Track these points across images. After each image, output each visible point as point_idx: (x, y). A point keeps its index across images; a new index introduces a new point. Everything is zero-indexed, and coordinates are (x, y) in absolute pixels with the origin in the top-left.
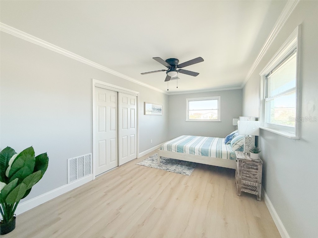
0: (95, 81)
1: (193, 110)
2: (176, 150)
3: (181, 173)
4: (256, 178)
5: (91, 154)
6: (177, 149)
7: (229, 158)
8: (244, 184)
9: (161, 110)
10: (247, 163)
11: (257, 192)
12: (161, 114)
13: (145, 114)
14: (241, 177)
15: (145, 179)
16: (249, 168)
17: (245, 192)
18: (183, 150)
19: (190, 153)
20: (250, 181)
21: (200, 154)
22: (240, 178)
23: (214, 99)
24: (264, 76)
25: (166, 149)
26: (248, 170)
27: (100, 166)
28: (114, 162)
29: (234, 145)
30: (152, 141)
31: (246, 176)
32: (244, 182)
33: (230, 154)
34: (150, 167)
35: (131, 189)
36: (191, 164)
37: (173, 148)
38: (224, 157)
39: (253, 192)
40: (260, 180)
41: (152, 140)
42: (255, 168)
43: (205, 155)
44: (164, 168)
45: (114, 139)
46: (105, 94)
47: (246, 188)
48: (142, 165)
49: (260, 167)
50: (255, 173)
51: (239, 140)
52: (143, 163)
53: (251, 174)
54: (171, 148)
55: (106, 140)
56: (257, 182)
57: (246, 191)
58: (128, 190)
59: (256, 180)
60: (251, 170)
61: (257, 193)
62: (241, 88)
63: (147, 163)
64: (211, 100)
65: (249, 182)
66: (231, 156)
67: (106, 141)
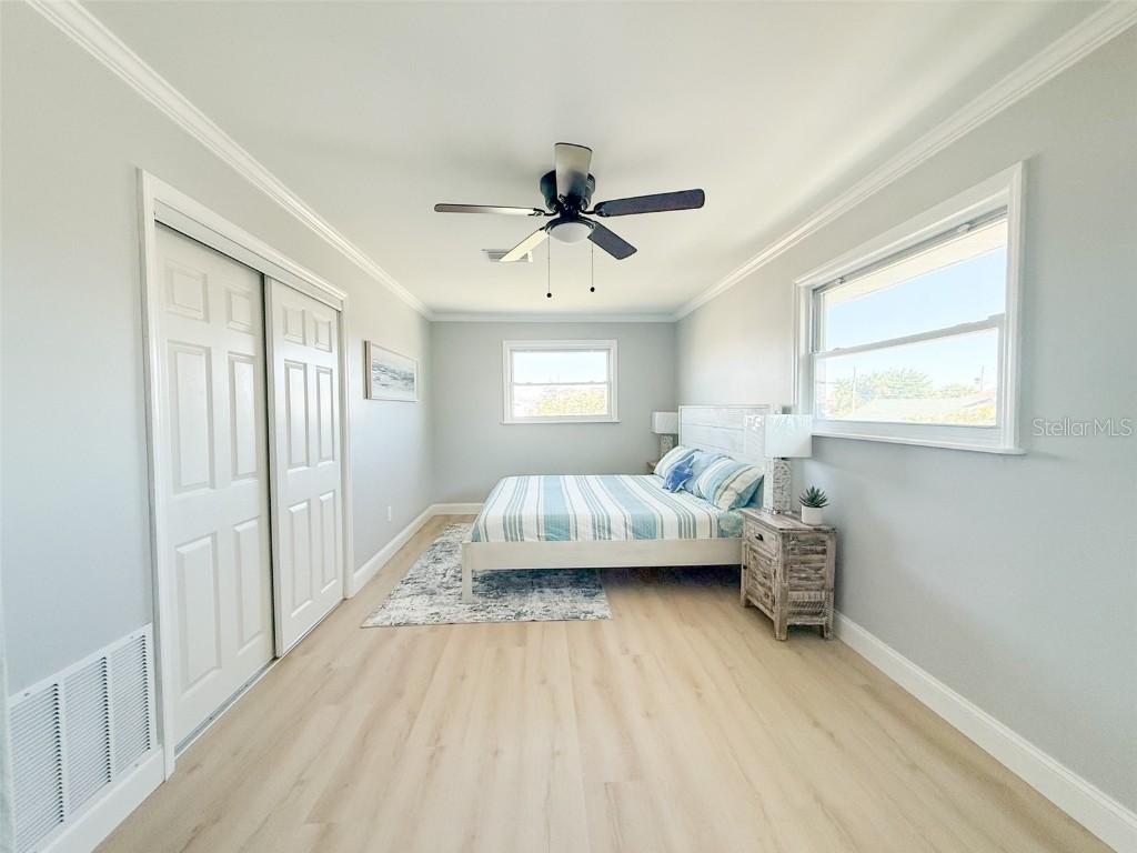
0: (153, 187)
1: (529, 384)
2: (543, 534)
3: (578, 618)
4: (822, 578)
5: (148, 630)
6: (546, 529)
7: (715, 534)
8: (795, 604)
9: (412, 380)
10: (802, 538)
11: (825, 615)
12: (412, 396)
13: (367, 395)
14: (786, 584)
15: (463, 678)
16: (806, 553)
17: (798, 623)
18: (568, 531)
19: (595, 536)
20: (807, 590)
21: (630, 533)
22: (785, 589)
23: (595, 350)
24: (807, 287)
25: (497, 537)
26: (802, 558)
27: (189, 687)
28: (256, 640)
29: (720, 491)
30: (390, 514)
31: (800, 579)
32: (794, 595)
33: (719, 521)
34: (440, 625)
35: (441, 748)
36: (582, 577)
37: (530, 529)
38: (703, 534)
39: (815, 619)
40: (830, 582)
41: (389, 508)
42: (820, 548)
43: (645, 537)
44: (502, 613)
45: (254, 523)
46: (205, 277)
47: (800, 614)
48: (398, 625)
49: (830, 545)
50: (820, 565)
51: (733, 476)
52: (393, 613)
53: (810, 568)
54: (521, 530)
55: (214, 535)
56: (823, 588)
57: (798, 621)
58: (432, 757)
59: (823, 582)
60: (810, 557)
61: (824, 619)
62: (671, 319)
63: (416, 608)
64: (588, 350)
65: (806, 593)
66: (722, 527)
67: (214, 541)
